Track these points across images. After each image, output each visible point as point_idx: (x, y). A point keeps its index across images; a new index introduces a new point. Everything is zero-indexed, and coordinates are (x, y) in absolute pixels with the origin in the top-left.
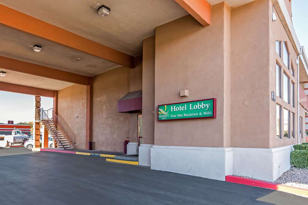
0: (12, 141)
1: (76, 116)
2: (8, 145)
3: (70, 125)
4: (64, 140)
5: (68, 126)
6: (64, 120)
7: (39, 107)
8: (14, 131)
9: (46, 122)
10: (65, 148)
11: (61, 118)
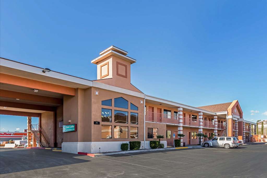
0: (19, 144)
1: (50, 128)
2: (15, 147)
3: (47, 134)
4: (43, 142)
5: (46, 134)
6: (44, 130)
7: (31, 123)
8: (23, 137)
9: (34, 132)
10: (43, 146)
11: (43, 129)
